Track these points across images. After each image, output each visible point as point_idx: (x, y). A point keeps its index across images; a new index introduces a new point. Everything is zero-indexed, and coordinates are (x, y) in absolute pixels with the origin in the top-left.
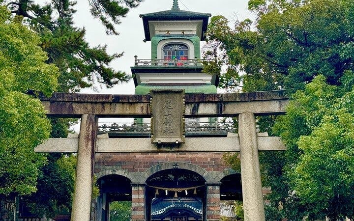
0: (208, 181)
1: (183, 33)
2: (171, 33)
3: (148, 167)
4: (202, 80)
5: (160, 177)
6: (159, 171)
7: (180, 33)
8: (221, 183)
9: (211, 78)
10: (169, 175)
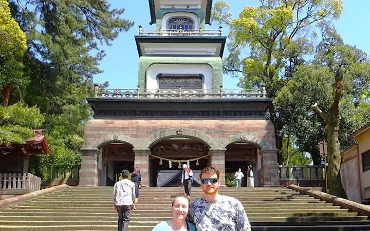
0: (213, 148)
1: (188, 7)
2: (176, 7)
3: (151, 133)
4: (207, 52)
5: (164, 146)
6: (162, 137)
7: (185, 7)
8: (226, 149)
9: (216, 50)
10: (173, 145)
